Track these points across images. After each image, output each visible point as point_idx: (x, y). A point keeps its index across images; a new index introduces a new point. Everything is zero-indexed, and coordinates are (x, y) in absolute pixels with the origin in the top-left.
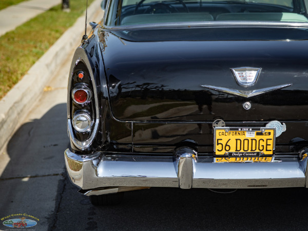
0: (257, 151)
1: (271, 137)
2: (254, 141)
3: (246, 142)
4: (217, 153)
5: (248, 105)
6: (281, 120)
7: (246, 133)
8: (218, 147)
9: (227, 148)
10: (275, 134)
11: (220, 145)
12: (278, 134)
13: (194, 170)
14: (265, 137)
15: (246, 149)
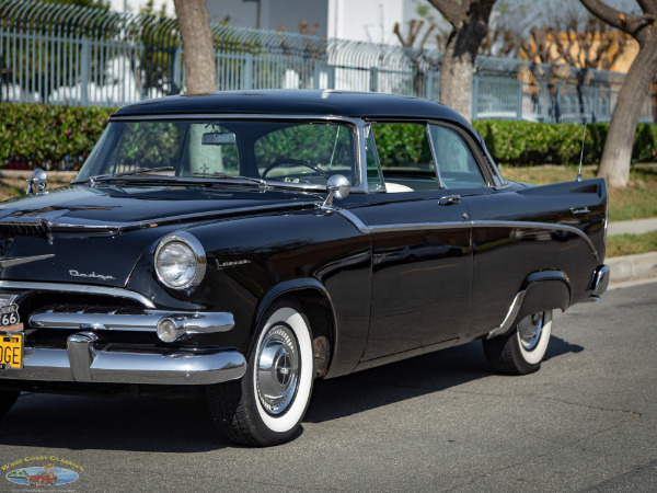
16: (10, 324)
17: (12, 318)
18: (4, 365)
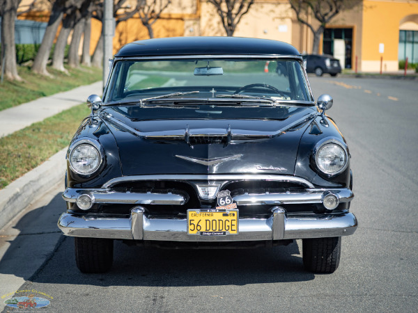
16: (226, 204)
17: (226, 200)
18: (225, 233)
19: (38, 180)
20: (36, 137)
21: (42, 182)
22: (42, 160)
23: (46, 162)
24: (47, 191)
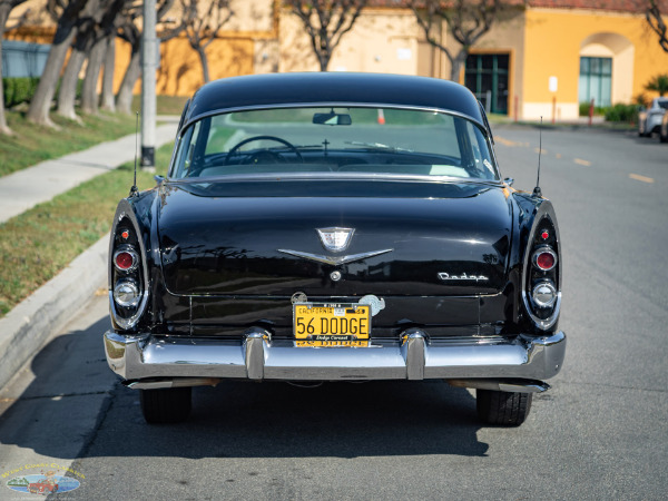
0: (349, 333)
1: (366, 315)
2: (344, 321)
3: (334, 321)
4: (298, 336)
5: (336, 276)
6: (379, 295)
7: (334, 311)
8: (298, 328)
9: (310, 329)
10: (370, 312)
11: (301, 326)
12: (375, 312)
13: (266, 356)
14: (357, 316)
15: (334, 331)
19: (57, 301)
20: (44, 227)
21: (63, 304)
22: (60, 268)
23: (65, 271)
24: (71, 319)
